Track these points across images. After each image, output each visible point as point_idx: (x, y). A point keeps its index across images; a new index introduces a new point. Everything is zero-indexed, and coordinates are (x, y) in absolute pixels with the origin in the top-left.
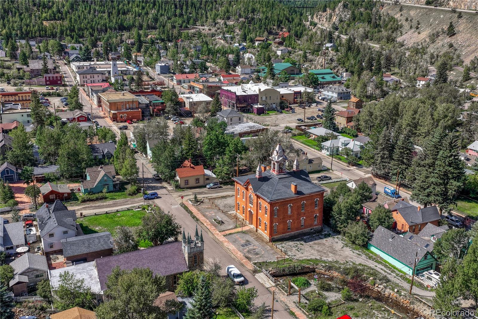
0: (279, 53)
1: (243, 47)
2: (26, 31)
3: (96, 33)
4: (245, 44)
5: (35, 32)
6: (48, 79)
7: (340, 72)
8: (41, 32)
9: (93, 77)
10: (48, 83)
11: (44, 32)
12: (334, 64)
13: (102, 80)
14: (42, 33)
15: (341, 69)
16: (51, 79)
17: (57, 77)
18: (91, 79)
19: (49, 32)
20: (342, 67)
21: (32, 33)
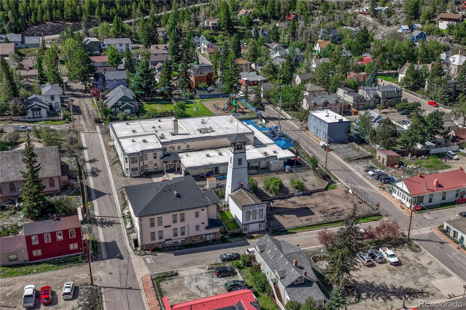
1: (421, 34)
2: (25, 10)
3: (152, 8)
4: (419, 26)
5: (43, 12)
6: (35, 242)
8: (54, 12)
9: (183, 220)
10: (37, 253)
11: (58, 11)
13: (206, 224)
14: (56, 13)
16: (48, 240)
17: (65, 233)
18: (174, 226)
19: (68, 11)
21: (36, 14)
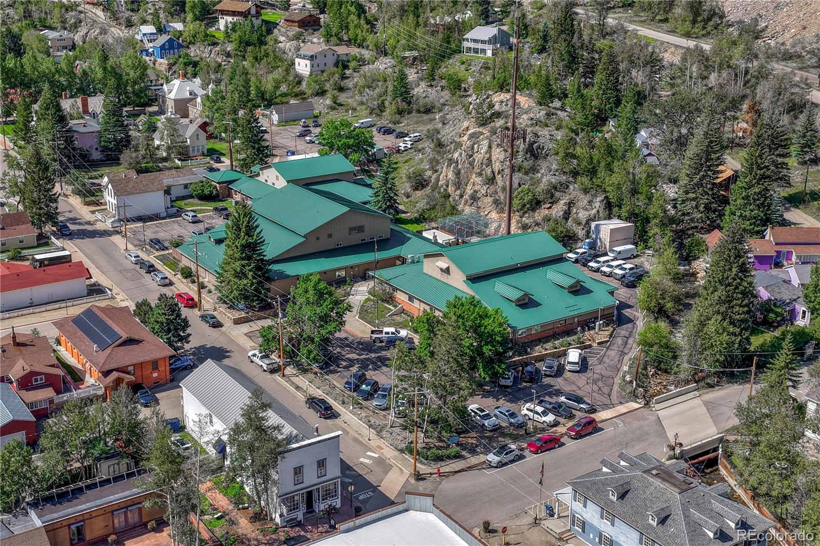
0: (303, 67)
1: (170, 41)
4: (179, 26)
7: (583, 215)
12: (547, 176)
15: (584, 200)
20: (586, 191)
